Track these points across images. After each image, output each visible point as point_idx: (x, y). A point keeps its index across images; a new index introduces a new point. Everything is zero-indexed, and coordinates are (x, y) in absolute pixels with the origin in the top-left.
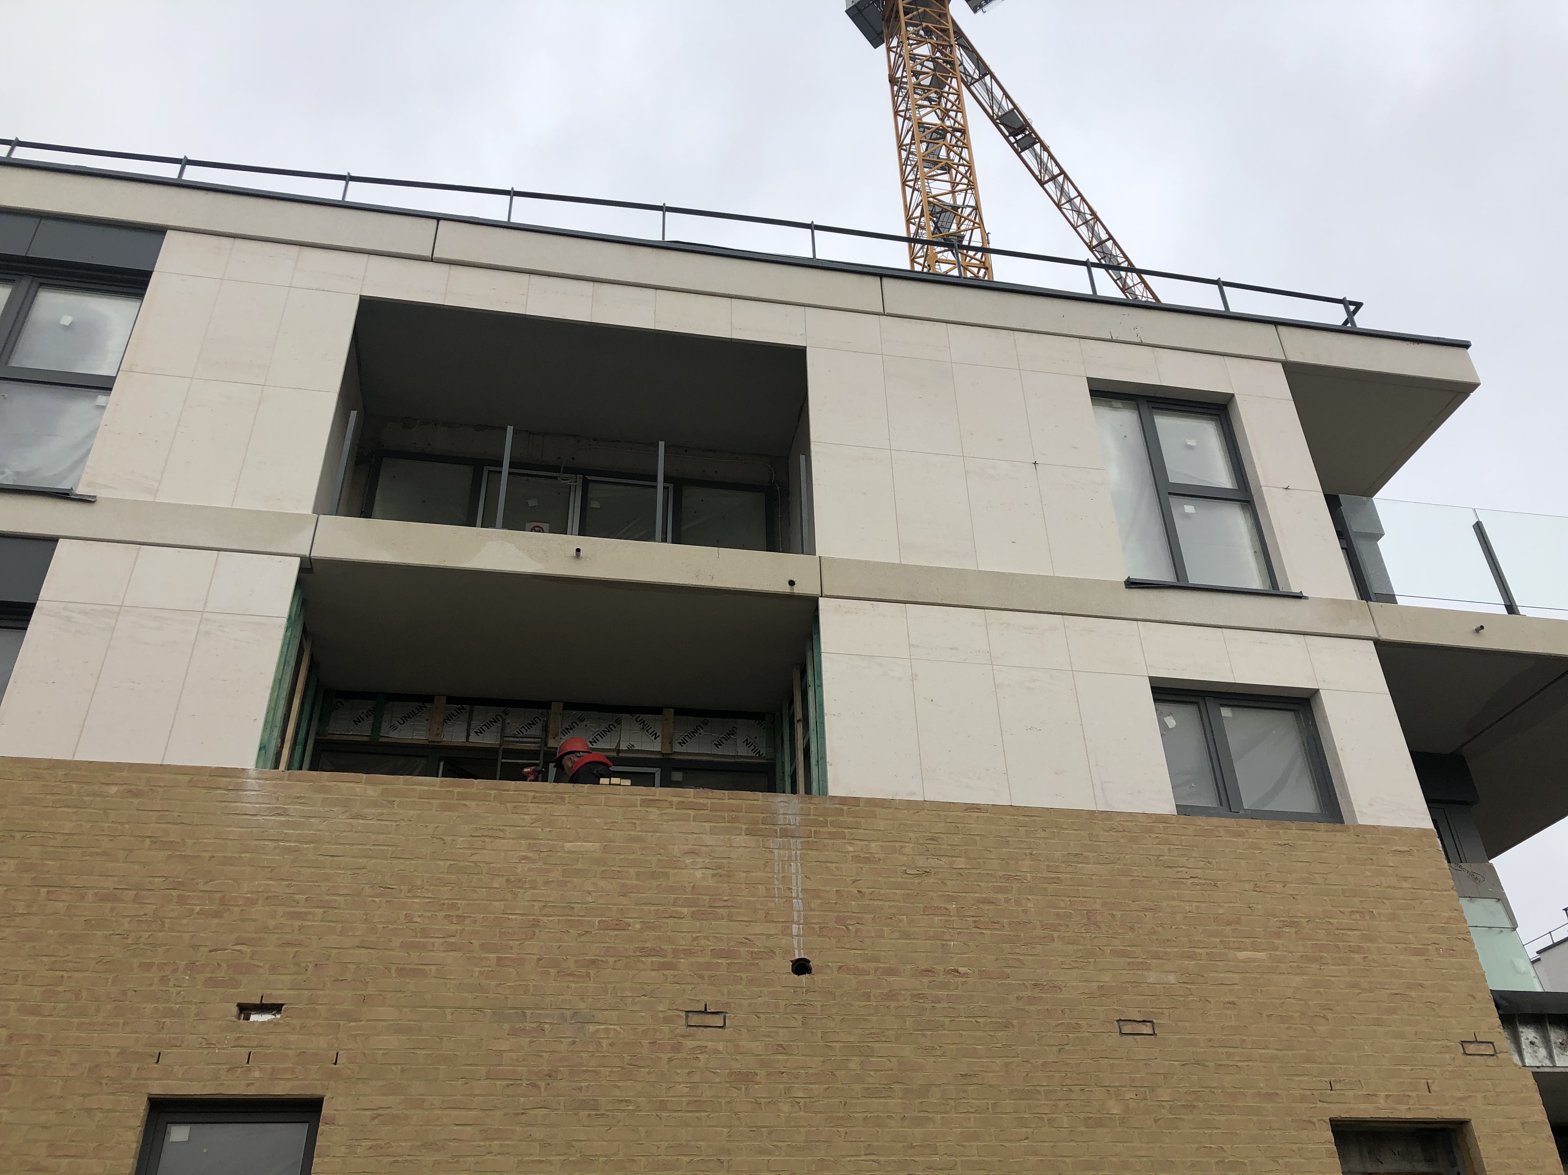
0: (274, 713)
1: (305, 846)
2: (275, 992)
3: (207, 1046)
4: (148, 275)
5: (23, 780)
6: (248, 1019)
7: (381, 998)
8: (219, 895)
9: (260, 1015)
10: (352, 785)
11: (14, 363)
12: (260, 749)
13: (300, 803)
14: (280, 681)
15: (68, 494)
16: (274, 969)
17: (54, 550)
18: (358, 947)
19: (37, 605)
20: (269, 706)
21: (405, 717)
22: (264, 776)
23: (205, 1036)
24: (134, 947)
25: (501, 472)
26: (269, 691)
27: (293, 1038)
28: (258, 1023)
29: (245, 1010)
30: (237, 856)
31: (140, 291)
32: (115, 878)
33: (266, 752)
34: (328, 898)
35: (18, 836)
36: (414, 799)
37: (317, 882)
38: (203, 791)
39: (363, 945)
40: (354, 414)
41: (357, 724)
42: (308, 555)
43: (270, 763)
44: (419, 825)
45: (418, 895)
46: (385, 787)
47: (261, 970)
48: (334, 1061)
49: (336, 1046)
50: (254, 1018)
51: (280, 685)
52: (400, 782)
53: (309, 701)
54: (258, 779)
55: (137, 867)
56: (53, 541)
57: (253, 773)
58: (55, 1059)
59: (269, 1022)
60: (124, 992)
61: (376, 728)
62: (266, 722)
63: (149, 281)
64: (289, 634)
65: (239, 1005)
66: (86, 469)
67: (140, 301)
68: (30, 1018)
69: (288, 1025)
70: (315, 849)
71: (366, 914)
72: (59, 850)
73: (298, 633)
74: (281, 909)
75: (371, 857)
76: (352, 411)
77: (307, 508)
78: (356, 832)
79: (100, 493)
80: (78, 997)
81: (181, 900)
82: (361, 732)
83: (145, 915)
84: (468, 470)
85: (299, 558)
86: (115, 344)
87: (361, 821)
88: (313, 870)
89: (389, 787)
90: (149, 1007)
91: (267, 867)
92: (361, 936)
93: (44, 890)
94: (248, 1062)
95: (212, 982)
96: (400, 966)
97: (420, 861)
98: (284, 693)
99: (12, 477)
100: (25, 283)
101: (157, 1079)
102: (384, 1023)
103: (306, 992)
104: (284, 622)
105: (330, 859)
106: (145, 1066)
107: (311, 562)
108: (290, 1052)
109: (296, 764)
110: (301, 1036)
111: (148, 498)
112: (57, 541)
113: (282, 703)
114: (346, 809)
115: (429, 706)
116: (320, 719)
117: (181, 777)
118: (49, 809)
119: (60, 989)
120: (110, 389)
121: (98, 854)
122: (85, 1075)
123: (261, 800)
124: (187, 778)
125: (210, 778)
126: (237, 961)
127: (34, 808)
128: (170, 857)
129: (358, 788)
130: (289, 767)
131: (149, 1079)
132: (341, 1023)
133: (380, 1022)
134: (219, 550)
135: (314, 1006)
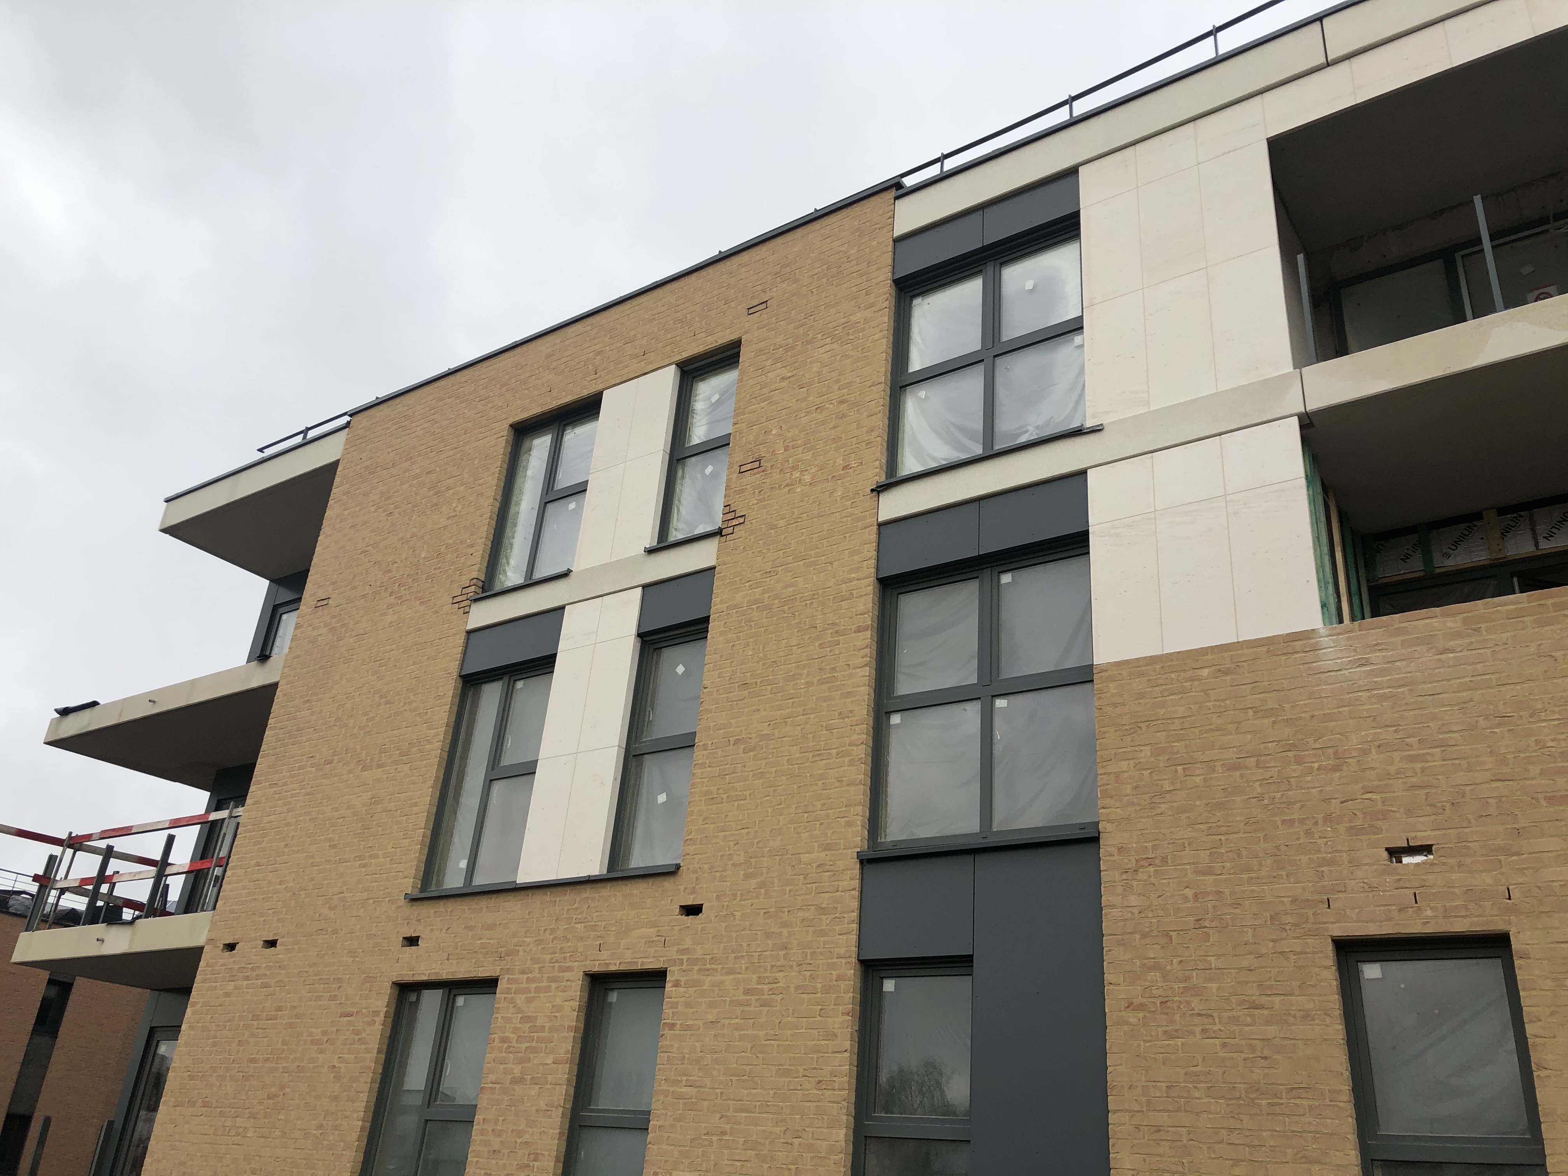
0: (1323, 571)
1: (1399, 690)
2: (1419, 834)
3: (1369, 890)
4: (1076, 215)
5: (1131, 679)
6: (1401, 862)
7: (1538, 829)
8: (1330, 751)
9: (1411, 858)
10: (1428, 621)
11: (1004, 338)
12: (1322, 607)
13: (1379, 650)
14: (1318, 539)
15: (1081, 430)
16: (1409, 812)
17: (1086, 480)
18: (1492, 780)
19: (1090, 531)
20: (1316, 564)
21: (1455, 542)
22: (1334, 632)
23: (1366, 881)
24: (1272, 807)
25: (1482, 250)
26: (1312, 551)
27: (1454, 876)
28: (1413, 865)
29: (1395, 853)
30: (1336, 711)
31: (1076, 232)
32: (1235, 749)
33: (1328, 610)
34: (1441, 736)
35: (1143, 725)
36: (1502, 621)
37: (1424, 723)
38: (1283, 658)
39: (1497, 778)
40: (1300, 258)
41: (1406, 562)
42: (1304, 411)
43: (1335, 619)
44: (1518, 647)
45: (1543, 718)
46: (1464, 615)
47: (1398, 815)
48: (1508, 897)
49: (1504, 881)
50: (1406, 860)
51: (1319, 542)
52: (1480, 607)
53: (1350, 550)
54: (1329, 636)
55: (1249, 736)
56: (1083, 473)
57: (1323, 631)
58: (1238, 911)
59: (1424, 863)
60: (1278, 848)
61: (1428, 559)
62: (1319, 581)
63: (1079, 221)
64: (1311, 493)
65: (1387, 849)
66: (1087, 404)
67: (1079, 240)
68: (1207, 878)
69: (1444, 864)
70: (1411, 691)
71: (1489, 747)
72: (1180, 732)
73: (1319, 489)
74: (1396, 755)
75: (1476, 689)
76: (1298, 256)
77: (1287, 366)
78: (1449, 667)
79: (1105, 420)
80: (1239, 855)
81: (1299, 761)
82: (1414, 568)
83: (1272, 777)
84: (1439, 264)
85: (1296, 417)
86: (1071, 288)
87: (1451, 655)
88: (1417, 712)
89: (1469, 614)
90: (1304, 859)
91: (1369, 717)
92: (1492, 769)
93: (1180, 768)
94: (1416, 902)
95: (1354, 831)
96: (1548, 794)
97: (1532, 684)
98: (1326, 549)
99: (1035, 432)
100: (990, 269)
101: (1333, 923)
102: (1550, 855)
103: (1452, 831)
104: (1303, 482)
105: (1430, 698)
106: (1319, 911)
107: (1309, 417)
108: (1456, 890)
109: (1358, 614)
110: (1461, 874)
111: (1142, 410)
112: (1086, 472)
113: (1327, 559)
114: (1429, 646)
115: (1479, 524)
116: (1366, 566)
117: (1259, 649)
118: (1159, 699)
119: (1223, 850)
120: (1082, 328)
121: (1212, 730)
122: (1269, 923)
123: (1340, 655)
124: (1264, 649)
125: (1286, 645)
126: (1371, 809)
127: (1147, 701)
128: (1274, 722)
129: (1435, 622)
130: (1353, 619)
131: (1327, 923)
132: (1502, 858)
133: (1545, 854)
134: (1220, 434)
135: (1464, 844)
